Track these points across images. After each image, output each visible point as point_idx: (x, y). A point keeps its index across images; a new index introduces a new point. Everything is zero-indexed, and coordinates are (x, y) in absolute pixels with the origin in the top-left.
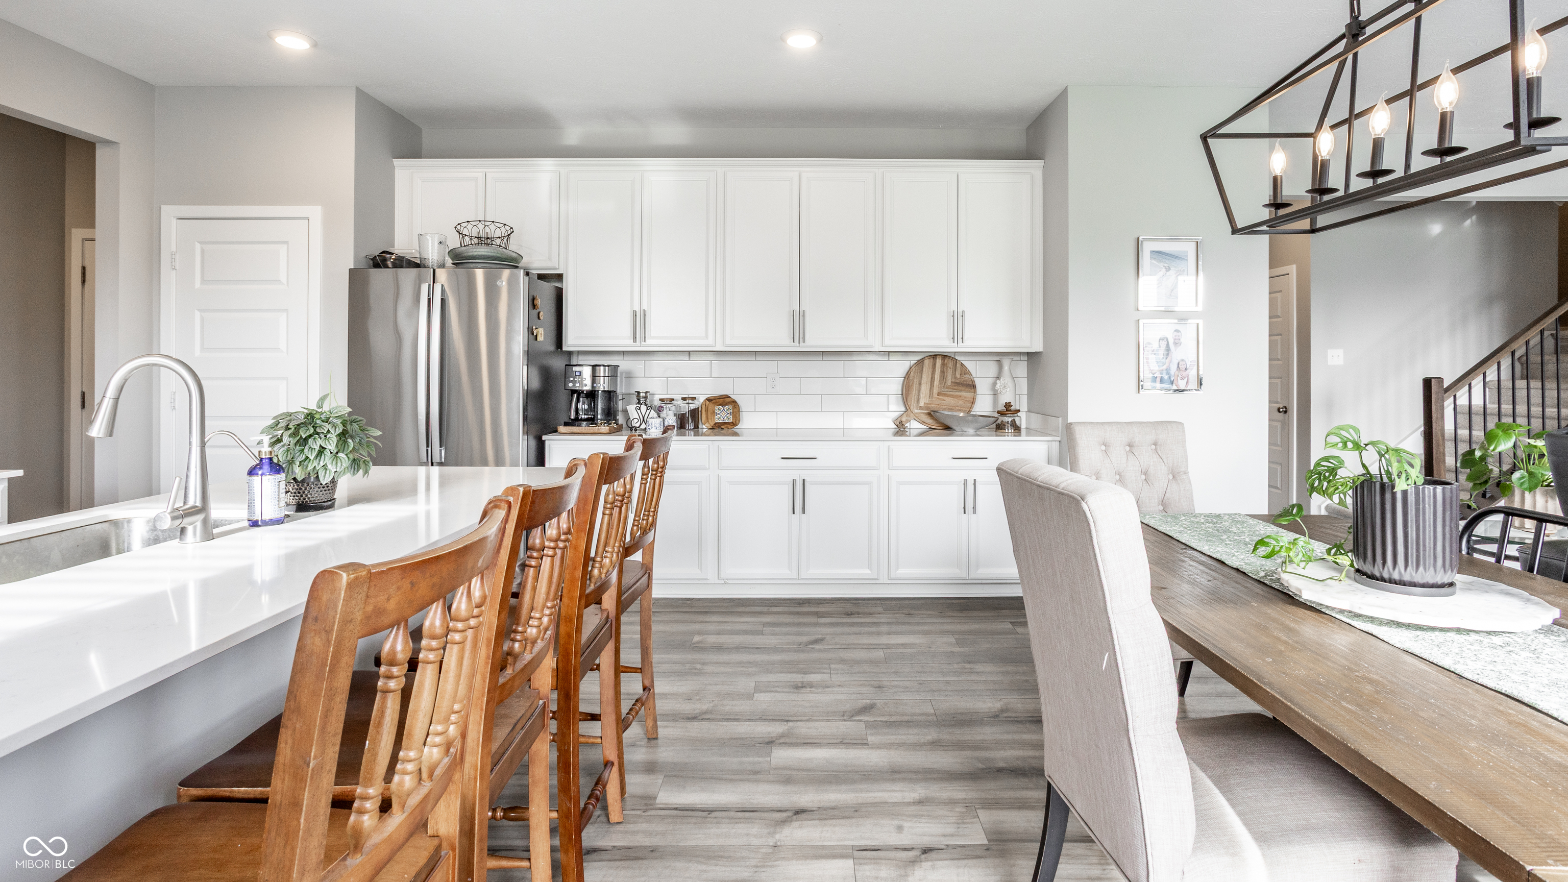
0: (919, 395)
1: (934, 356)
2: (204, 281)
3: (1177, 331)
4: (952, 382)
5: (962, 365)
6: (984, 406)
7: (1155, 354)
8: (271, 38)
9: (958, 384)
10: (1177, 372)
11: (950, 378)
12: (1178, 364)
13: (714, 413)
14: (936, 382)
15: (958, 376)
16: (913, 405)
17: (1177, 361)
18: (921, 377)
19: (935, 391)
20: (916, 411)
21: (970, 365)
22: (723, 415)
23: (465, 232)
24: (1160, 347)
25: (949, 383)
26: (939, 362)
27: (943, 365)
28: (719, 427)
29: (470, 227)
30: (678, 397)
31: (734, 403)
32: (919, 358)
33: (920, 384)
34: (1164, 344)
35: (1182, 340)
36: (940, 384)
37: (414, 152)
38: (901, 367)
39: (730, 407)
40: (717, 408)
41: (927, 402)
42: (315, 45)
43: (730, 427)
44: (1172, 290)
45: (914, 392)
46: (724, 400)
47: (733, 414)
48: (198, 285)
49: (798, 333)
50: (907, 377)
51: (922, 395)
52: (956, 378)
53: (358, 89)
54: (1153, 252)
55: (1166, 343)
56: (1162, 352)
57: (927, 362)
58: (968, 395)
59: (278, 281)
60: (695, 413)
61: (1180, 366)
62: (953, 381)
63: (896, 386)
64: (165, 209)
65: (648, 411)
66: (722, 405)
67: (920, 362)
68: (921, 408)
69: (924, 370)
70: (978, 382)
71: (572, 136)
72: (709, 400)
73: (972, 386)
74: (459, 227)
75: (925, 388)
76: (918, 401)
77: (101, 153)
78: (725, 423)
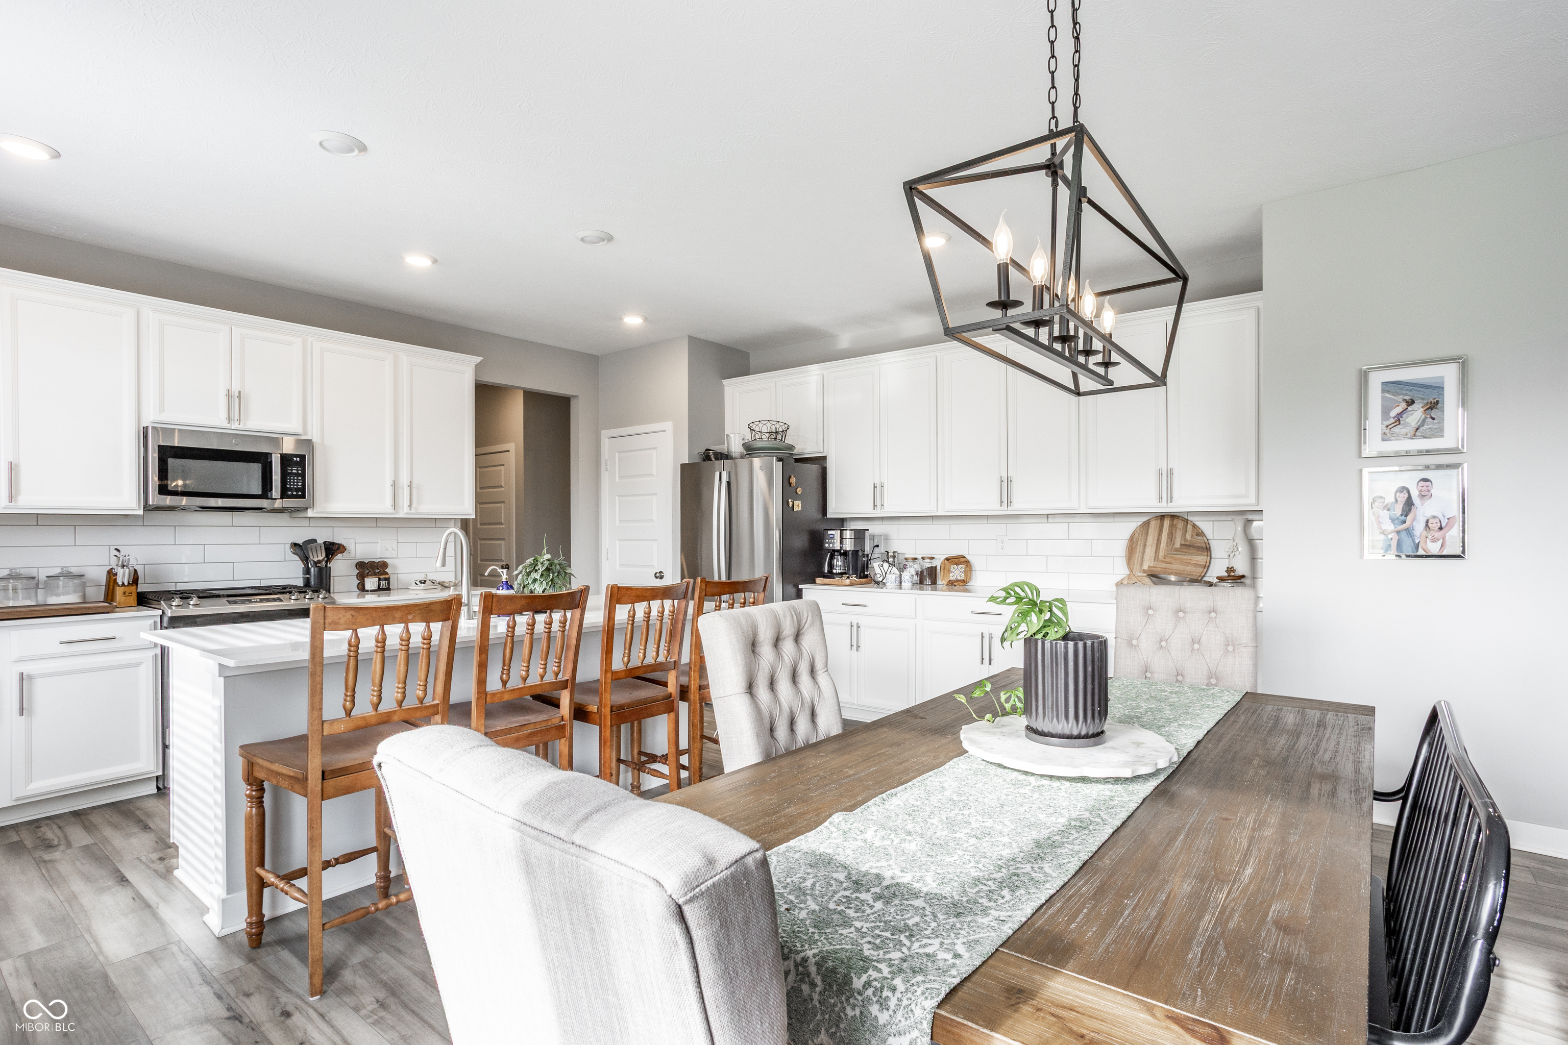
0: (1143, 558)
1: (1162, 517)
2: (620, 477)
3: (1425, 480)
4: (1181, 545)
5: (1194, 526)
6: (1218, 569)
7: (1389, 510)
8: (621, 319)
9: (1189, 546)
10: (1425, 532)
11: (1179, 539)
12: (1427, 521)
13: (949, 571)
14: (1163, 545)
15: (1188, 537)
16: (1136, 567)
17: (1426, 519)
18: (1146, 540)
19: (1161, 554)
20: (1139, 574)
21: (1205, 526)
22: (957, 573)
23: (757, 429)
24: (1396, 501)
25: (1178, 545)
26: (1167, 522)
27: (1172, 526)
28: (952, 583)
29: (760, 425)
30: (919, 557)
31: (967, 563)
32: (1145, 519)
33: (1145, 546)
34: (1403, 497)
35: (1433, 491)
36: (1167, 546)
37: (744, 371)
38: (1130, 527)
39: (963, 566)
40: (952, 567)
41: (1152, 565)
42: (646, 319)
43: (962, 584)
44: (1417, 429)
45: (1138, 554)
46: (959, 560)
47: (965, 573)
48: (617, 480)
49: (1007, 498)
50: (1132, 539)
51: (1146, 558)
52: (1186, 540)
53: (689, 337)
54: (1385, 384)
55: (1406, 496)
56: (1398, 510)
57: (1154, 524)
58: (1201, 559)
59: (652, 475)
60: (932, 572)
61: (1430, 525)
62: (1183, 543)
63: (1121, 548)
64: (603, 432)
65: (890, 568)
66: (956, 564)
67: (1146, 524)
68: (1144, 571)
69: (1150, 531)
70: (1214, 545)
71: (844, 341)
72: (947, 559)
73: (1207, 549)
74: (751, 425)
75: (1150, 551)
76: (1142, 564)
77: (573, 403)
78: (957, 581)
